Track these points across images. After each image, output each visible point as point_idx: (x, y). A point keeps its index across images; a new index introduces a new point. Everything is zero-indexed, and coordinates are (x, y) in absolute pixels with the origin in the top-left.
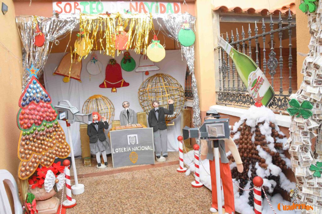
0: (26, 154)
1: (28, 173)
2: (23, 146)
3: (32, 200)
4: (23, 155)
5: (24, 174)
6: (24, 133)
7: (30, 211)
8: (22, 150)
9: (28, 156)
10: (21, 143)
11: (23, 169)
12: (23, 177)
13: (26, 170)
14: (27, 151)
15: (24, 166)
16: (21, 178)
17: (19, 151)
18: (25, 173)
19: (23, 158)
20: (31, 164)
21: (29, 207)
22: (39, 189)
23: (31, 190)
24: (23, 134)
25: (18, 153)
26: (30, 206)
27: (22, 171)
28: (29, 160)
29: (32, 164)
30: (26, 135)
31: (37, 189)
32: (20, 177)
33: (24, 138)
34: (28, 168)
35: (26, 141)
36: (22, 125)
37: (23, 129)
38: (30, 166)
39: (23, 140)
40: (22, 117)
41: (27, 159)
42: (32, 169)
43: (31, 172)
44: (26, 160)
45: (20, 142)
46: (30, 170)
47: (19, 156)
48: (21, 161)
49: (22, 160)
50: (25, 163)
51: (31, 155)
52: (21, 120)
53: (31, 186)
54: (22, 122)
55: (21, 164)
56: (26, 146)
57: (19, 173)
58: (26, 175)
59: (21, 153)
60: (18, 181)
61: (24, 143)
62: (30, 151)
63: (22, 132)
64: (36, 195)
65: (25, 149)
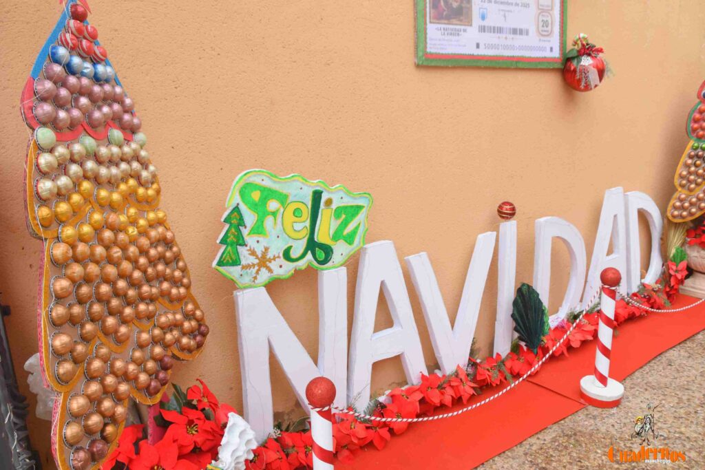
0: (690, 182)
1: (685, 213)
2: (688, 166)
3: (681, 261)
4: (684, 182)
5: (676, 213)
6: (696, 145)
7: (670, 276)
8: (684, 173)
9: (693, 186)
10: (686, 161)
11: (678, 204)
12: (674, 217)
13: (683, 208)
14: (692, 177)
15: (681, 200)
16: (670, 218)
17: (678, 172)
18: (680, 212)
19: (683, 186)
20: (694, 200)
21: (672, 269)
22: (700, 249)
23: (687, 246)
24: (693, 146)
25: (677, 176)
26: (674, 268)
27: (675, 208)
28: (692, 193)
29: (697, 201)
30: (699, 150)
31: (696, 248)
32: (669, 215)
33: (693, 153)
34: (687, 204)
35: (695, 159)
36: (694, 130)
37: (695, 138)
38: (692, 204)
39: (691, 157)
40: (698, 116)
41: (691, 190)
42: (694, 210)
43: (691, 214)
44: (687, 192)
45: (684, 158)
46: (690, 210)
47: (677, 182)
48: (677, 190)
49: (680, 189)
50: (683, 196)
51: (701, 187)
52: (696, 121)
53: (689, 240)
54: (696, 126)
55: (676, 195)
56: (693, 169)
57: (669, 208)
58: (681, 216)
59: (682, 177)
60: (666, 221)
61: (690, 161)
62: (699, 178)
63: (693, 143)
64: (694, 258)
65: (690, 173)
